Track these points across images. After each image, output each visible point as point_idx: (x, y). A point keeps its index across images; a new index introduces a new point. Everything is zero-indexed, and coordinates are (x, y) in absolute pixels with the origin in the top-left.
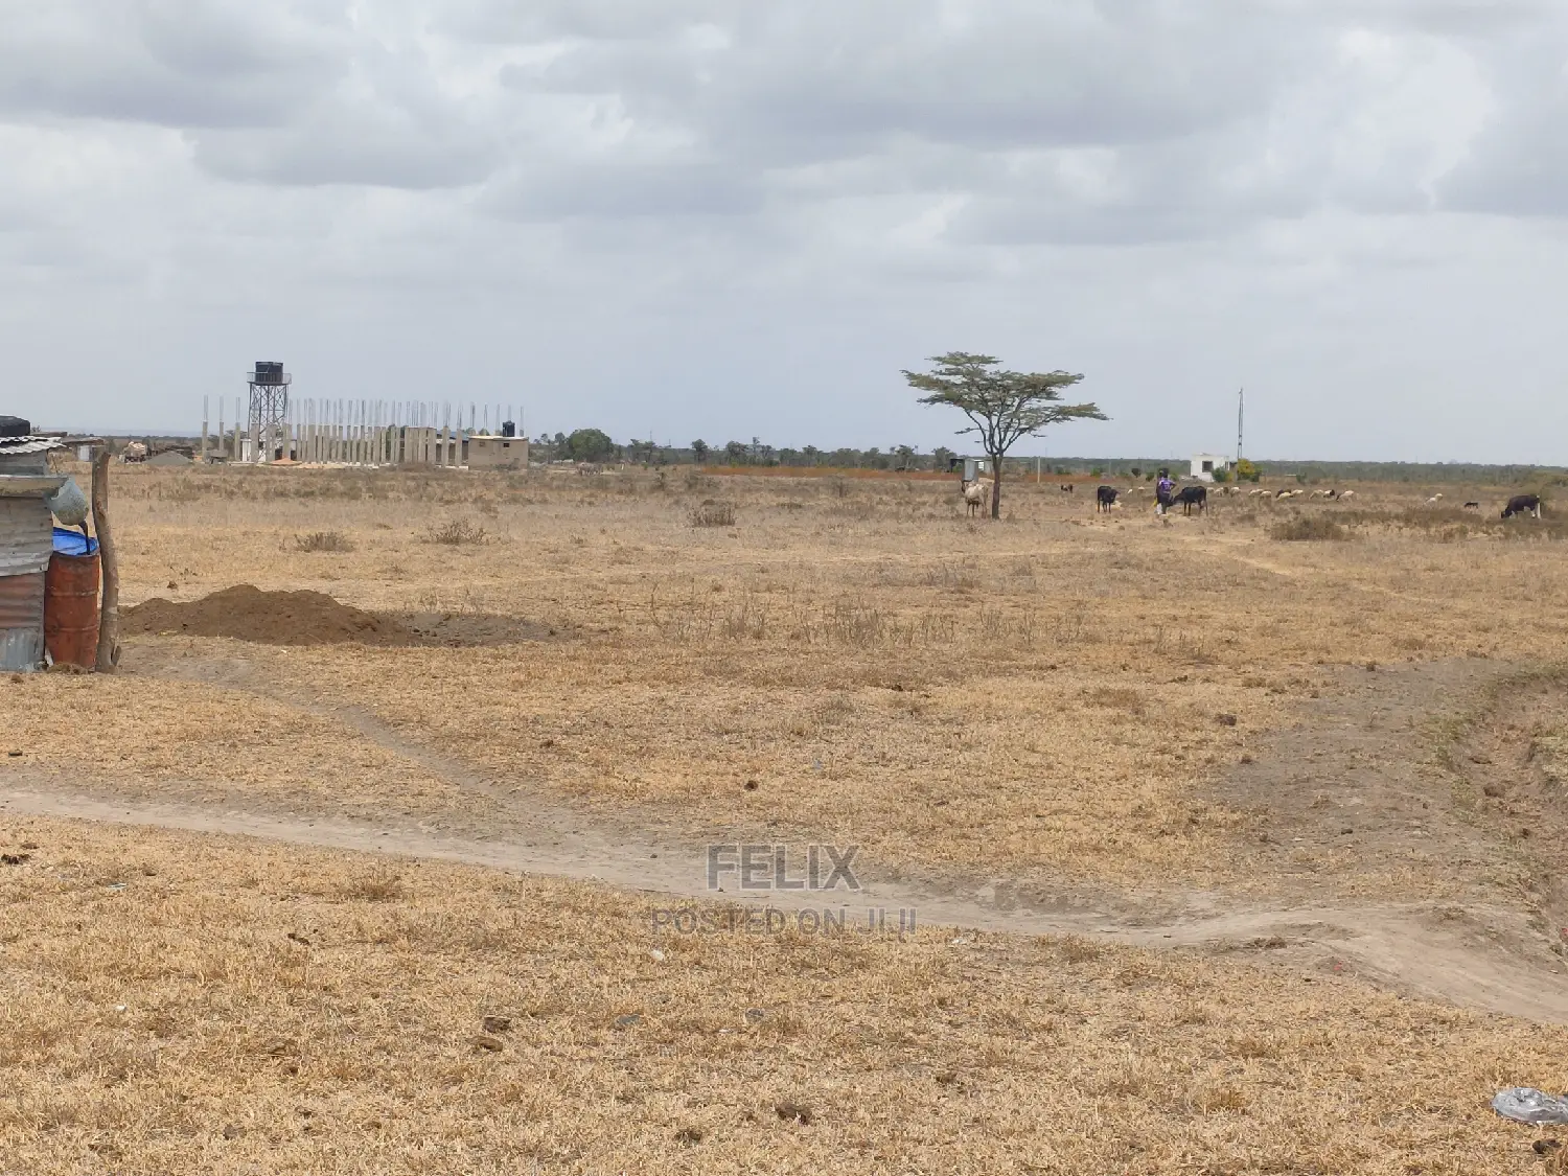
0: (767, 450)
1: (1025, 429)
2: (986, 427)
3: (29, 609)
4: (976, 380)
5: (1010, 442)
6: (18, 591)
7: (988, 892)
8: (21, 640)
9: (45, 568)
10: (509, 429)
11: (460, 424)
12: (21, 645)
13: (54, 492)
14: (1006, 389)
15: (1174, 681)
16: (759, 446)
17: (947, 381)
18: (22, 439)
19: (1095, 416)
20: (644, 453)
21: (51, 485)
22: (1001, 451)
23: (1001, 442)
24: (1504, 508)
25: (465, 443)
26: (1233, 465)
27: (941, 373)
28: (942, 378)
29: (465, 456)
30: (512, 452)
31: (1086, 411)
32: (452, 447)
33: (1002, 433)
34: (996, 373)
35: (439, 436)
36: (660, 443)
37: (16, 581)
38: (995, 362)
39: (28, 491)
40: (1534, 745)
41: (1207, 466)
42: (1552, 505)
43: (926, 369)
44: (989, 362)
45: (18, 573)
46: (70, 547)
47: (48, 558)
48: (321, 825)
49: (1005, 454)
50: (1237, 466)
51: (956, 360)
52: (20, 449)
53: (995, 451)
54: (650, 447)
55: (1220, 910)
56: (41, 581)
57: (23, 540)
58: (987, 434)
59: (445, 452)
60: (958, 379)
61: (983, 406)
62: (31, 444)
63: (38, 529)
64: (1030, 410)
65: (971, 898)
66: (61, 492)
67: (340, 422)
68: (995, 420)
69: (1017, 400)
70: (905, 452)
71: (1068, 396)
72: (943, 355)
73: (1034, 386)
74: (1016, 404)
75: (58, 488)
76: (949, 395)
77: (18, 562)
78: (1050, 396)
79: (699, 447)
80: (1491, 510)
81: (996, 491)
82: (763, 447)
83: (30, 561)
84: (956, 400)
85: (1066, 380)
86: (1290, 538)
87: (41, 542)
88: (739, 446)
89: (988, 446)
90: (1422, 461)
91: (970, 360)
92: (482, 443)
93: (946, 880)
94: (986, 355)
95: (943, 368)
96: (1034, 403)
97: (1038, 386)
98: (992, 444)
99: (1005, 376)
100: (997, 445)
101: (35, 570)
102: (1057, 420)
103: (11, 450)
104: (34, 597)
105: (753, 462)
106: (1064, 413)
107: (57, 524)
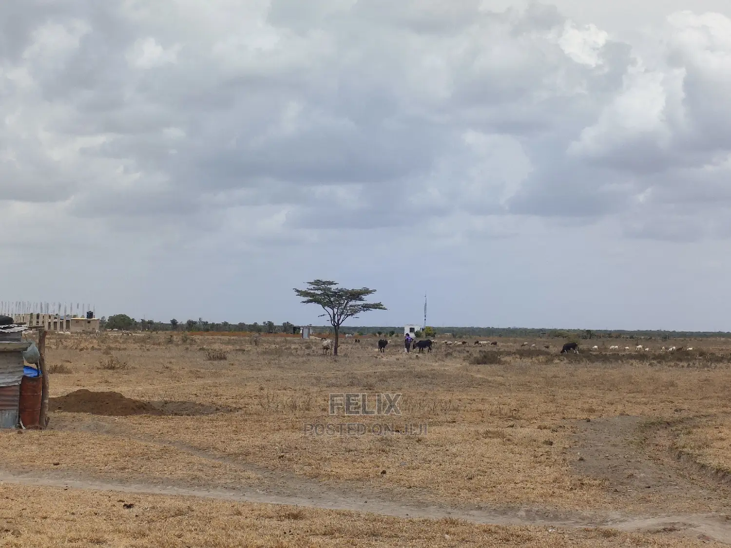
0: (206, 323)
1: (350, 315)
2: (331, 313)
3: (13, 401)
4: (327, 293)
5: (343, 321)
6: (10, 393)
7: (522, 513)
8: (10, 414)
9: (20, 383)
10: (90, 315)
11: (65, 312)
12: (10, 417)
13: (26, 349)
14: (341, 296)
15: (508, 427)
16: (202, 322)
17: (314, 293)
18: (11, 325)
19: (381, 308)
20: (148, 325)
21: (24, 346)
22: (338, 324)
23: (338, 320)
24: (561, 349)
25: (68, 321)
26: (423, 330)
27: (311, 289)
28: (312, 291)
29: (68, 327)
30: (92, 325)
31: (377, 306)
32: (61, 323)
33: (339, 317)
34: (336, 289)
35: (55, 318)
36: (156, 321)
37: (7, 389)
38: (335, 284)
39: (15, 349)
40: (681, 452)
41: (412, 330)
42: (581, 347)
43: (304, 288)
44: (332, 284)
45: (10, 385)
46: (31, 374)
47: (21, 379)
48: (212, 492)
49: (340, 326)
50: (425, 330)
51: (317, 282)
52: (11, 330)
53: (336, 325)
54: (151, 322)
55: (625, 518)
56: (18, 388)
57: (11, 370)
58: (332, 316)
59: (58, 325)
60: (319, 292)
61: (330, 305)
62: (16, 328)
63: (18, 365)
64: (351, 306)
65: (516, 516)
66: (29, 349)
67: (8, 312)
68: (336, 310)
69: (346, 301)
70: (270, 325)
71: (368, 299)
72: (312, 281)
73: (354, 295)
74: (345, 303)
75: (27, 347)
76: (313, 298)
77: (10, 380)
78: (361, 300)
79: (174, 322)
80: (556, 349)
81: (336, 343)
82: (204, 322)
83: (14, 380)
84: (319, 302)
85: (367, 292)
86: (479, 364)
87: (18, 371)
88: (192, 322)
89: (333, 323)
90: (501, 327)
91: (324, 283)
92: (77, 321)
93: (502, 509)
94: (331, 281)
95: (312, 287)
96: (353, 303)
97: (356, 295)
98: (334, 321)
99: (341, 290)
100: (336, 321)
101: (17, 384)
102: (364, 311)
103: (6, 331)
104: (15, 396)
105: (199, 330)
106: (367, 307)
107: (26, 364)
